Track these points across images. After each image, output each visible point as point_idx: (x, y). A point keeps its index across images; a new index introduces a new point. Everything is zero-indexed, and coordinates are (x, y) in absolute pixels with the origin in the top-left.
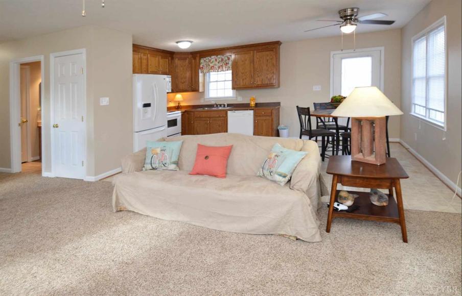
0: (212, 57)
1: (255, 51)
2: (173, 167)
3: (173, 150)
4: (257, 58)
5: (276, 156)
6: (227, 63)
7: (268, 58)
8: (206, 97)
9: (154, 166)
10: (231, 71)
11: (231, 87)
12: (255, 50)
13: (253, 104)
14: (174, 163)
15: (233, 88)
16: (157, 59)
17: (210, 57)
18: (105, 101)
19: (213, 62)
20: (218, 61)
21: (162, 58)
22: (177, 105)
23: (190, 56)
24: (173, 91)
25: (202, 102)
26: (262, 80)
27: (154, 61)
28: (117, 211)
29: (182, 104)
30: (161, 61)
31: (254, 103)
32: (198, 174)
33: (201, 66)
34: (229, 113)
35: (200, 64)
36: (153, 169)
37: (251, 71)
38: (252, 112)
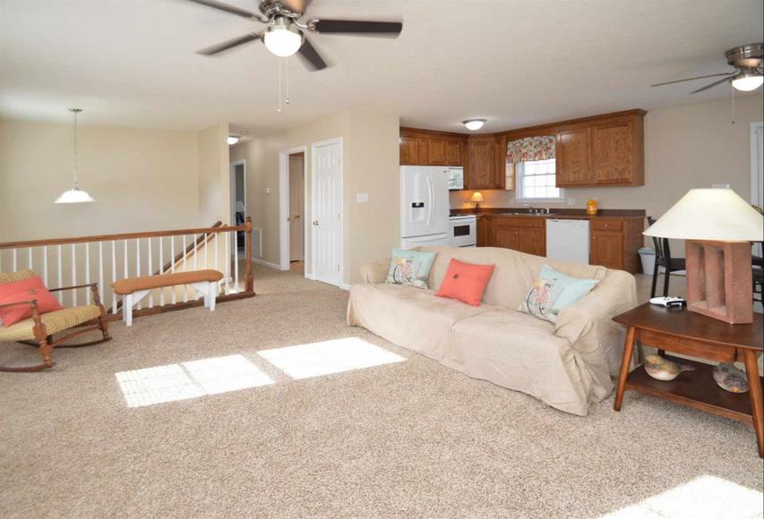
0: (525, 139)
1: (595, 128)
2: (419, 283)
3: (421, 263)
4: (599, 139)
5: (546, 285)
6: (548, 148)
7: (618, 137)
8: (518, 197)
9: (397, 279)
10: (554, 160)
11: (554, 184)
12: (595, 125)
13: (592, 210)
14: (421, 279)
15: (558, 185)
16: (442, 144)
17: (523, 139)
18: (362, 198)
19: (526, 146)
20: (534, 144)
21: (449, 144)
22: (475, 206)
23: (493, 139)
24: (466, 188)
25: (511, 204)
26: (608, 172)
27: (438, 149)
28: (352, 326)
29: (482, 206)
30: (448, 147)
31: (595, 209)
32: (444, 296)
33: (508, 153)
34: (549, 223)
35: (507, 150)
36: (397, 283)
37: (587, 160)
38: (586, 223)
